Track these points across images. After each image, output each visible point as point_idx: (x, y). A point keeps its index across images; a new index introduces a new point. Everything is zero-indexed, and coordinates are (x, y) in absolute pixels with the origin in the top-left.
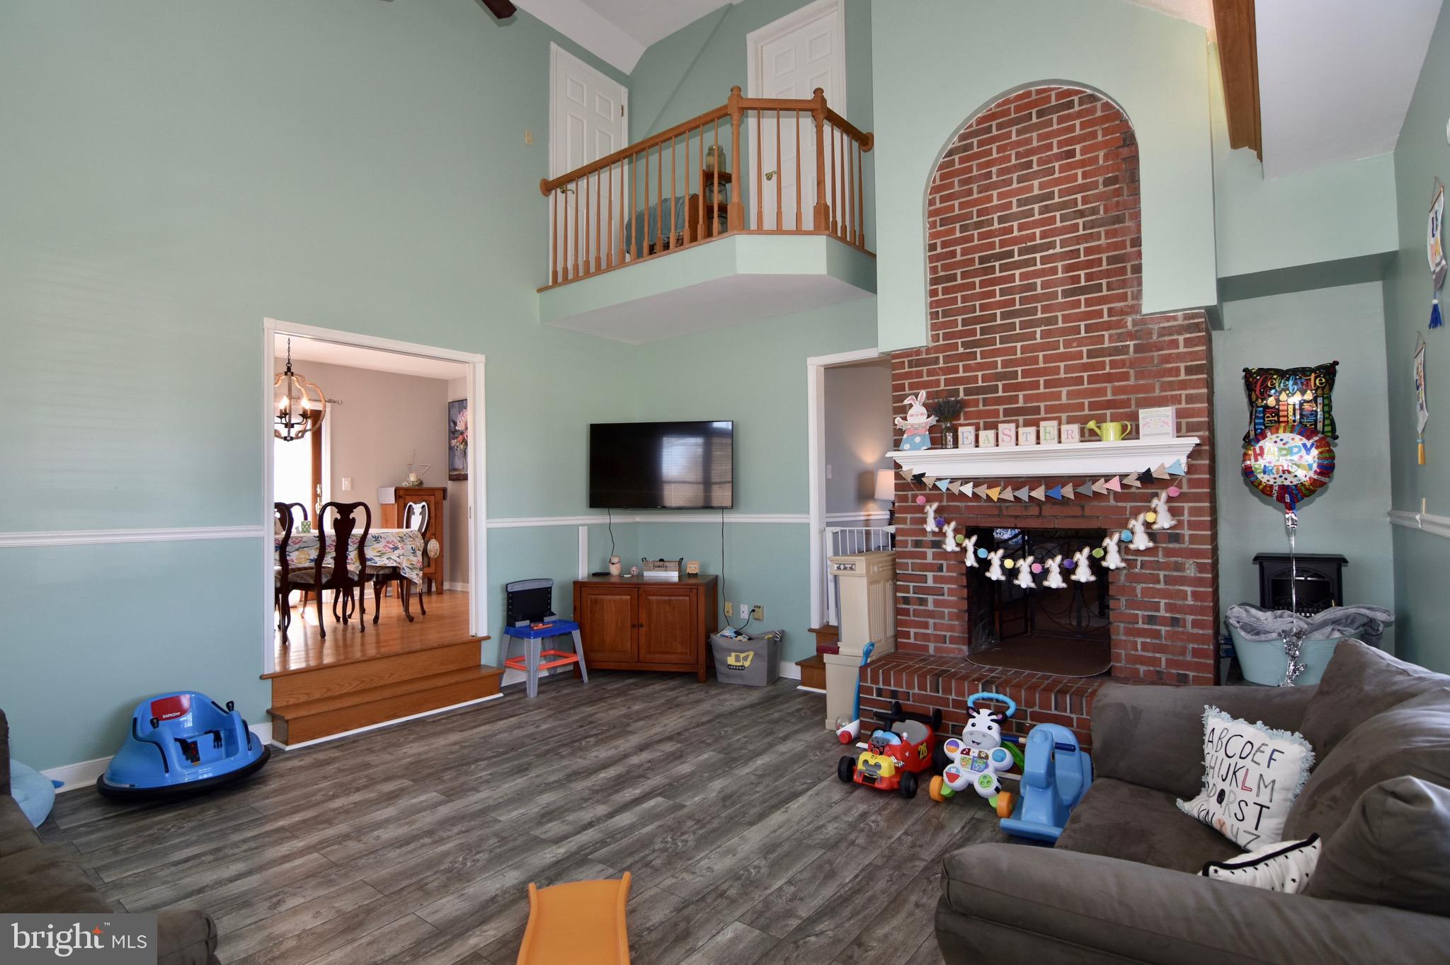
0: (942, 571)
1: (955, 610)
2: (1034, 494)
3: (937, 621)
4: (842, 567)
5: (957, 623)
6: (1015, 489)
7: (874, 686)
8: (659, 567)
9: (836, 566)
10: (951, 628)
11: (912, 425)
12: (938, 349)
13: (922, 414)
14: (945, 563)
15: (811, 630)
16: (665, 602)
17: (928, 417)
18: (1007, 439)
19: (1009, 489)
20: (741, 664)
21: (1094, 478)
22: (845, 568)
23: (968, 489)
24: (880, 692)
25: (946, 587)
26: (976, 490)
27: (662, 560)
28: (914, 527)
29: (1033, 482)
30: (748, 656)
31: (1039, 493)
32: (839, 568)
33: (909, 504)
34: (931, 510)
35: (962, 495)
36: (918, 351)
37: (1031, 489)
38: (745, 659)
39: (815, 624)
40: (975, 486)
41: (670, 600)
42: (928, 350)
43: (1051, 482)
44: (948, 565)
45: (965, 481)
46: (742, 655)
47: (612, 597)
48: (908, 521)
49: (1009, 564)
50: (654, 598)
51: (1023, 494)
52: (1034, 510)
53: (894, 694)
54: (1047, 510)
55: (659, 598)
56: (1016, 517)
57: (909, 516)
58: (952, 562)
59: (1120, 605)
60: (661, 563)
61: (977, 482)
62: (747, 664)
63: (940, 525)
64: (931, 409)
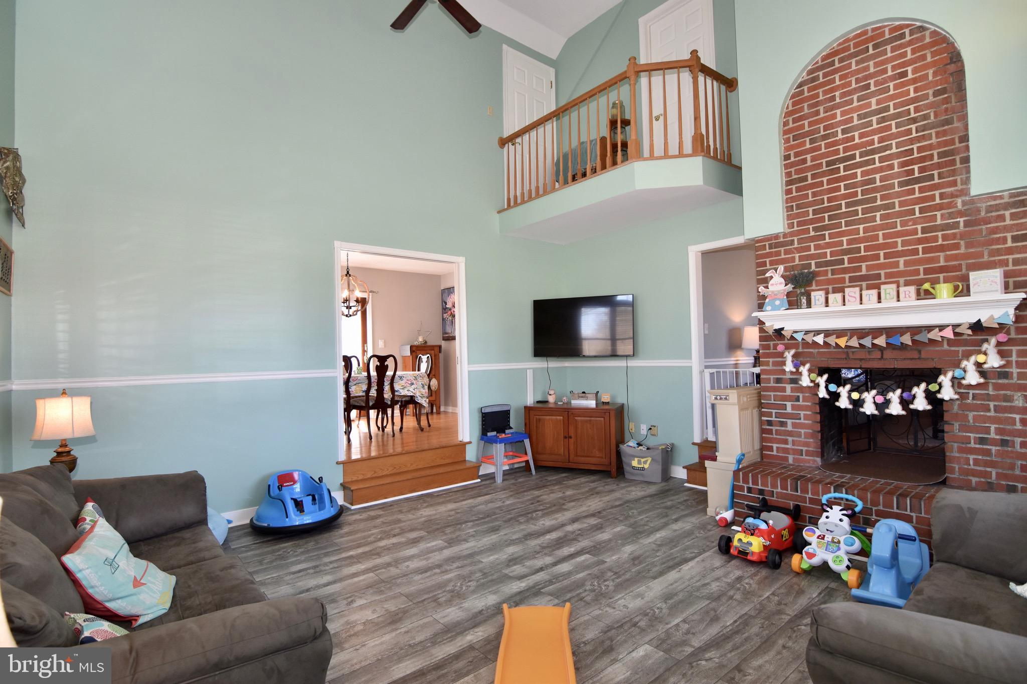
0: (799, 401)
1: (811, 431)
2: (876, 341)
3: (795, 439)
4: (718, 397)
5: (812, 440)
6: (859, 338)
7: (745, 486)
8: (582, 397)
9: (714, 397)
10: (806, 444)
11: (773, 292)
12: (792, 234)
13: (781, 283)
14: (801, 396)
15: (694, 444)
16: (586, 421)
17: (786, 285)
18: (852, 299)
19: (855, 338)
20: (642, 466)
21: (929, 328)
22: (721, 399)
23: (820, 339)
24: (750, 490)
25: (802, 413)
26: (826, 340)
28: (775, 368)
29: (876, 332)
30: (647, 461)
31: (881, 341)
32: (716, 399)
33: (771, 351)
34: (789, 355)
35: (815, 344)
36: (776, 236)
37: (874, 338)
38: (645, 462)
39: (697, 440)
40: (825, 336)
41: (590, 421)
42: (785, 235)
43: (890, 332)
44: (803, 397)
45: (817, 332)
46: (643, 460)
47: (551, 417)
48: (771, 364)
49: (855, 396)
50: (579, 418)
51: (867, 342)
52: (877, 354)
53: (761, 492)
54: (888, 354)
55: (582, 418)
56: (861, 360)
57: (771, 360)
58: (807, 395)
59: (953, 429)
60: (584, 394)
61: (827, 333)
62: (646, 466)
63: (797, 366)
64: (787, 279)
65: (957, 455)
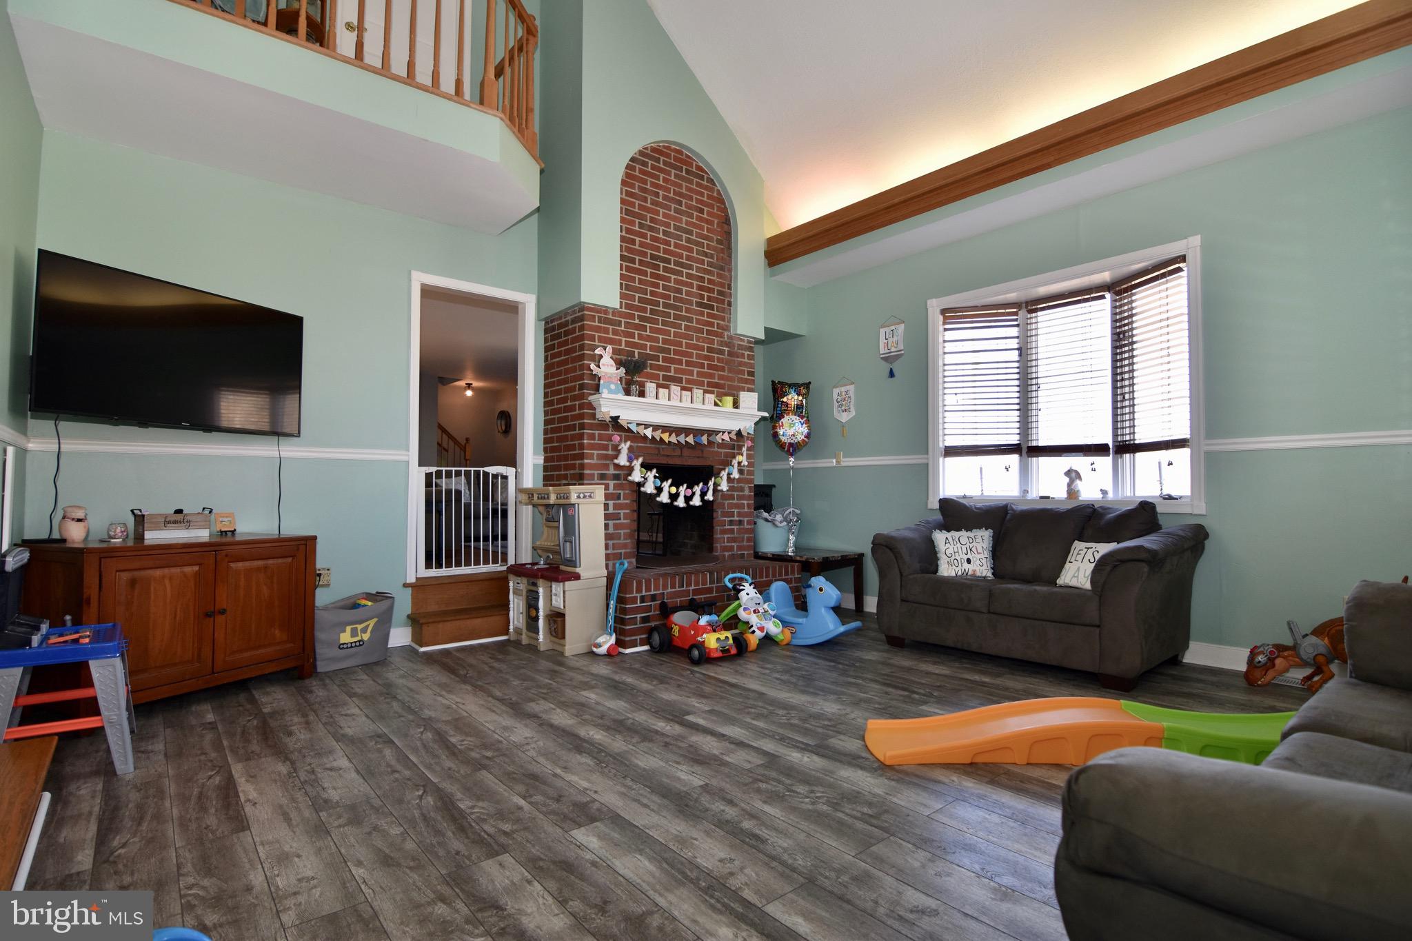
0: (620, 499)
1: (629, 531)
2: (687, 439)
3: (615, 542)
4: (582, 495)
5: (629, 541)
6: (677, 435)
7: (638, 595)
8: (175, 522)
9: (576, 495)
10: (625, 546)
11: (606, 373)
12: (621, 315)
13: (612, 366)
14: (622, 492)
15: (406, 585)
17: (618, 369)
18: (675, 396)
19: (674, 434)
20: (359, 638)
21: (717, 432)
22: (585, 497)
23: (649, 433)
24: (643, 599)
25: (622, 512)
26: (654, 434)
27: (179, 511)
28: (599, 462)
29: (686, 431)
30: (368, 625)
31: (690, 439)
32: (578, 497)
33: (596, 442)
34: (625, 447)
35: (645, 437)
36: (605, 310)
37: (686, 436)
38: (364, 630)
39: (411, 579)
40: (653, 430)
41: (266, 568)
42: (615, 312)
43: (698, 432)
44: (624, 494)
45: (647, 426)
46: (360, 627)
47: (166, 571)
48: (595, 456)
49: (674, 490)
50: (240, 565)
51: (682, 439)
52: (678, 452)
53: (653, 598)
54: (686, 452)
55: (247, 564)
56: (668, 456)
57: (595, 452)
58: (627, 492)
59: (718, 516)
60: (179, 517)
61: (656, 428)
62: (366, 637)
63: (630, 460)
64: (619, 364)
65: (719, 536)
